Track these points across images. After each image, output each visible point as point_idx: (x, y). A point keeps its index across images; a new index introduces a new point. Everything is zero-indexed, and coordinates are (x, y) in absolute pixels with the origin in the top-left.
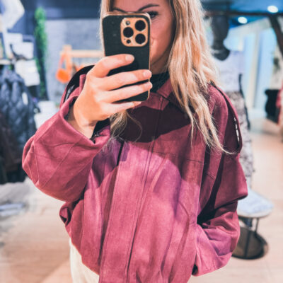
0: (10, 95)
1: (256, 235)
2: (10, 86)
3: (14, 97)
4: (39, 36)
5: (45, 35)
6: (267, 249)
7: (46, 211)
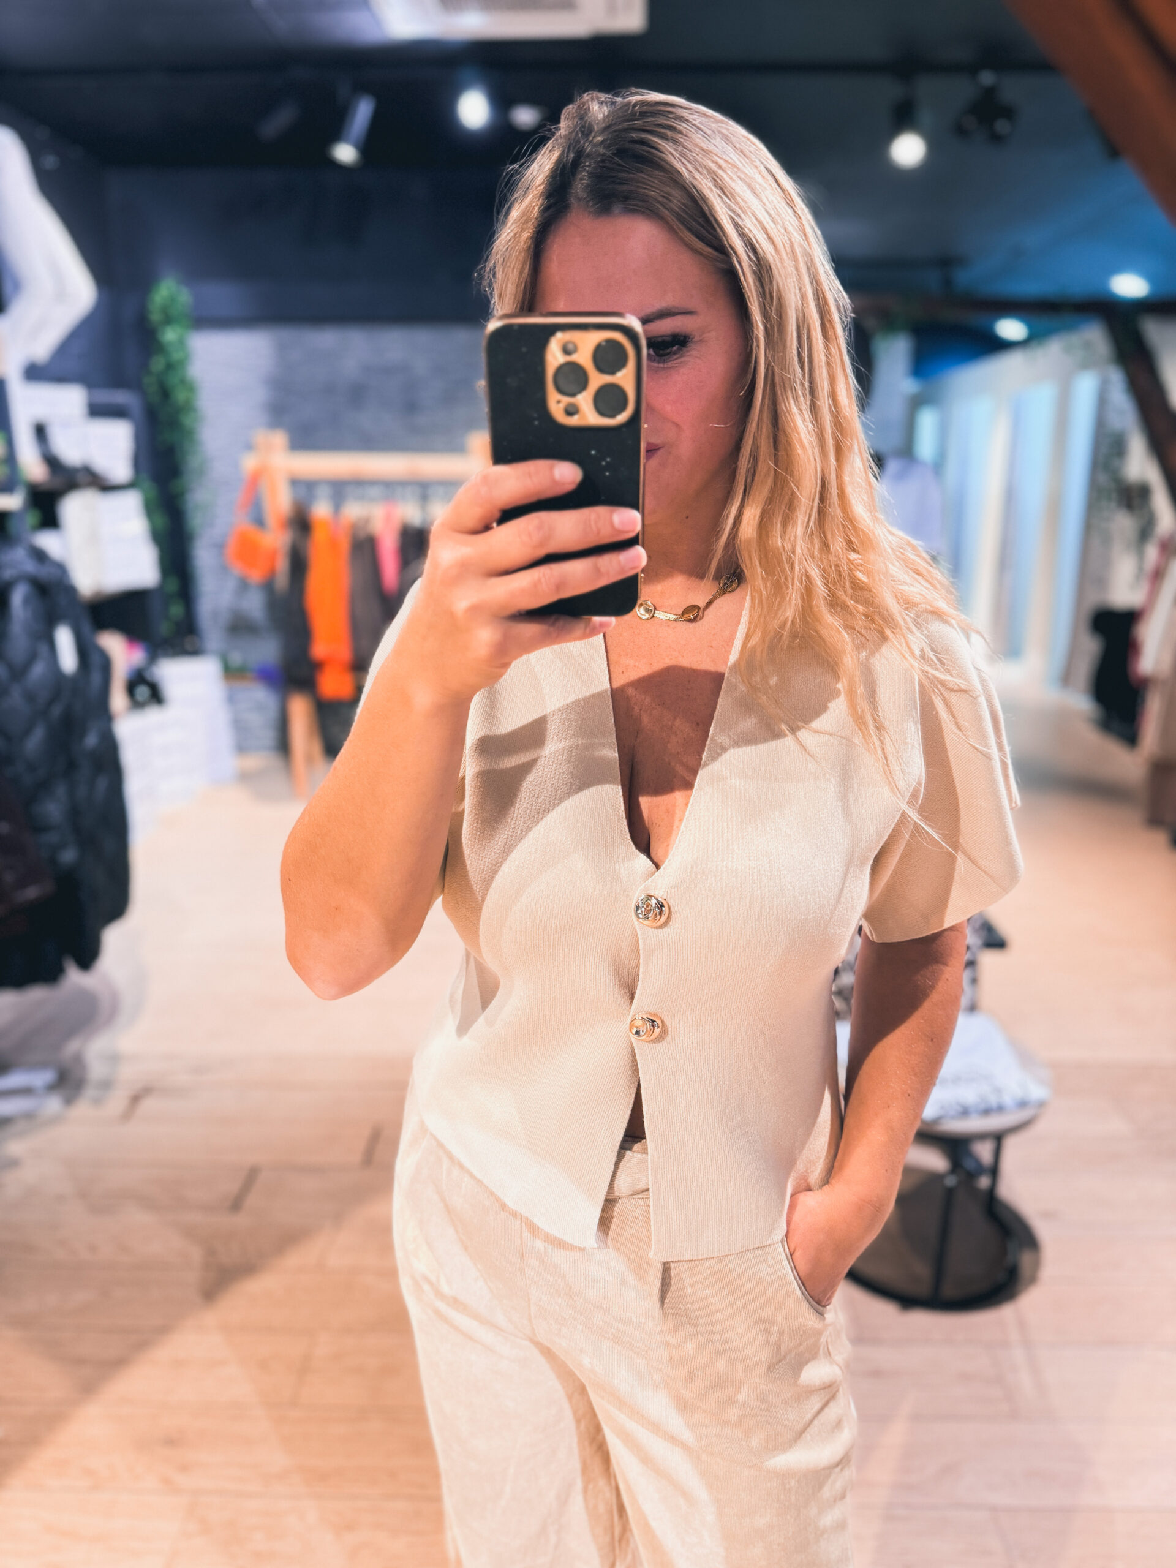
1: (990, 1202)
3: (19, 644)
4: (165, 393)
5: (190, 387)
6: (1037, 1264)
7: (148, 1105)
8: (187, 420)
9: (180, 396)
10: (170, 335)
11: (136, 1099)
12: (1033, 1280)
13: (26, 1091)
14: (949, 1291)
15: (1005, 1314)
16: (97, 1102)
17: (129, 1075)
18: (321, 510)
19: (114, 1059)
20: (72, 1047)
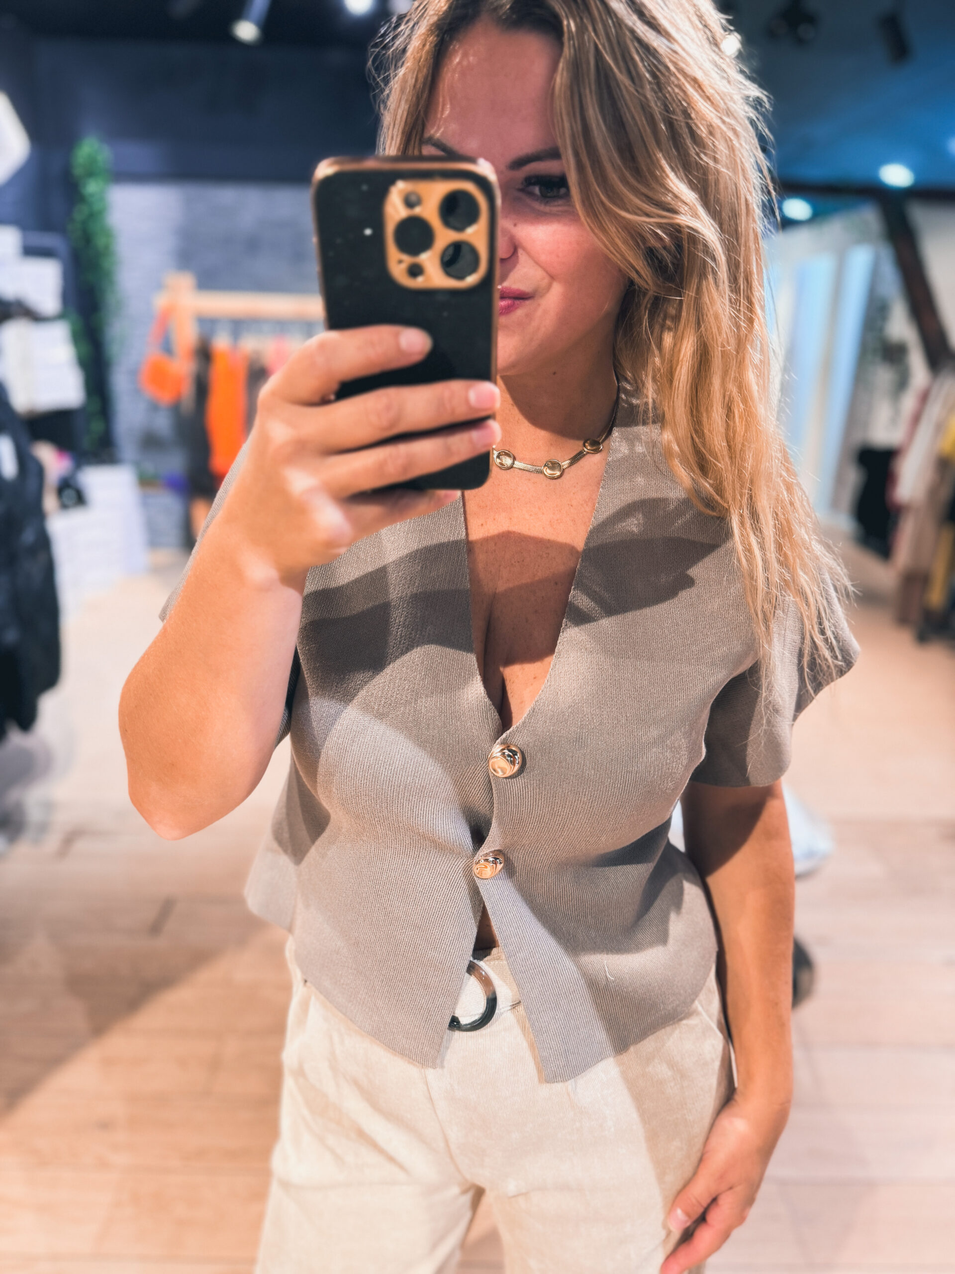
4: (88, 239)
5: (108, 233)
7: (81, 845)
8: (106, 264)
9: (100, 242)
10: (92, 187)
11: (71, 838)
16: (36, 842)
17: (62, 820)
18: (221, 343)
19: (49, 806)
20: (14, 795)
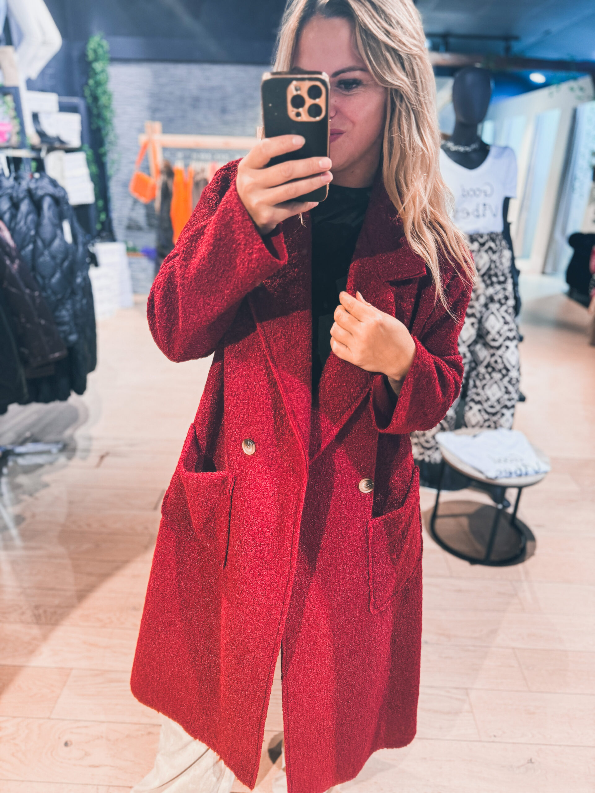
0: (38, 225)
1: (513, 520)
2: (37, 205)
3: (47, 229)
4: (96, 99)
5: (109, 95)
6: (534, 547)
7: (107, 460)
8: (107, 114)
9: (103, 100)
10: (98, 66)
11: (102, 457)
12: (532, 554)
13: (48, 452)
14: (493, 557)
15: (519, 568)
16: (84, 459)
17: (97, 447)
18: (178, 165)
19: (90, 439)
20: (68, 433)
